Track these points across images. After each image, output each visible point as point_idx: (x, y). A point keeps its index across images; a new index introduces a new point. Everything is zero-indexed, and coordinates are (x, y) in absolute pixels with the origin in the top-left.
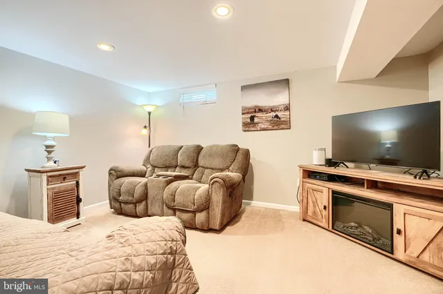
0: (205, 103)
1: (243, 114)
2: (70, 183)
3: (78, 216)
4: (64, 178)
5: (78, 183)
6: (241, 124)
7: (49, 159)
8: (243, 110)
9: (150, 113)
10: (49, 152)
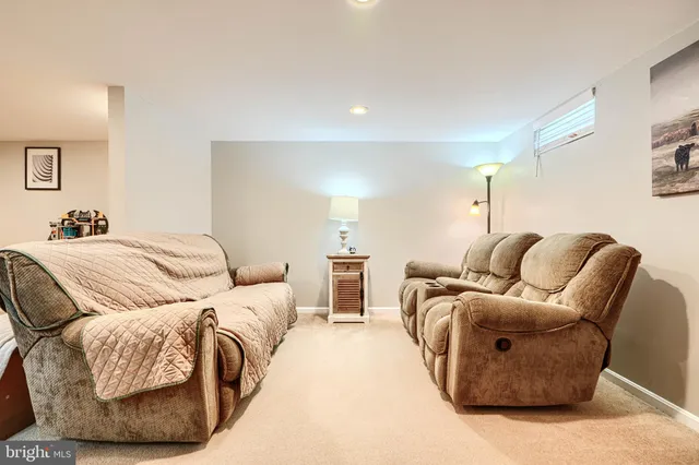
0: (574, 138)
1: (655, 146)
2: (354, 274)
3: (362, 313)
4: (348, 266)
5: (362, 274)
6: (649, 177)
7: (343, 245)
8: (654, 136)
9: (489, 179)
10: (343, 238)
